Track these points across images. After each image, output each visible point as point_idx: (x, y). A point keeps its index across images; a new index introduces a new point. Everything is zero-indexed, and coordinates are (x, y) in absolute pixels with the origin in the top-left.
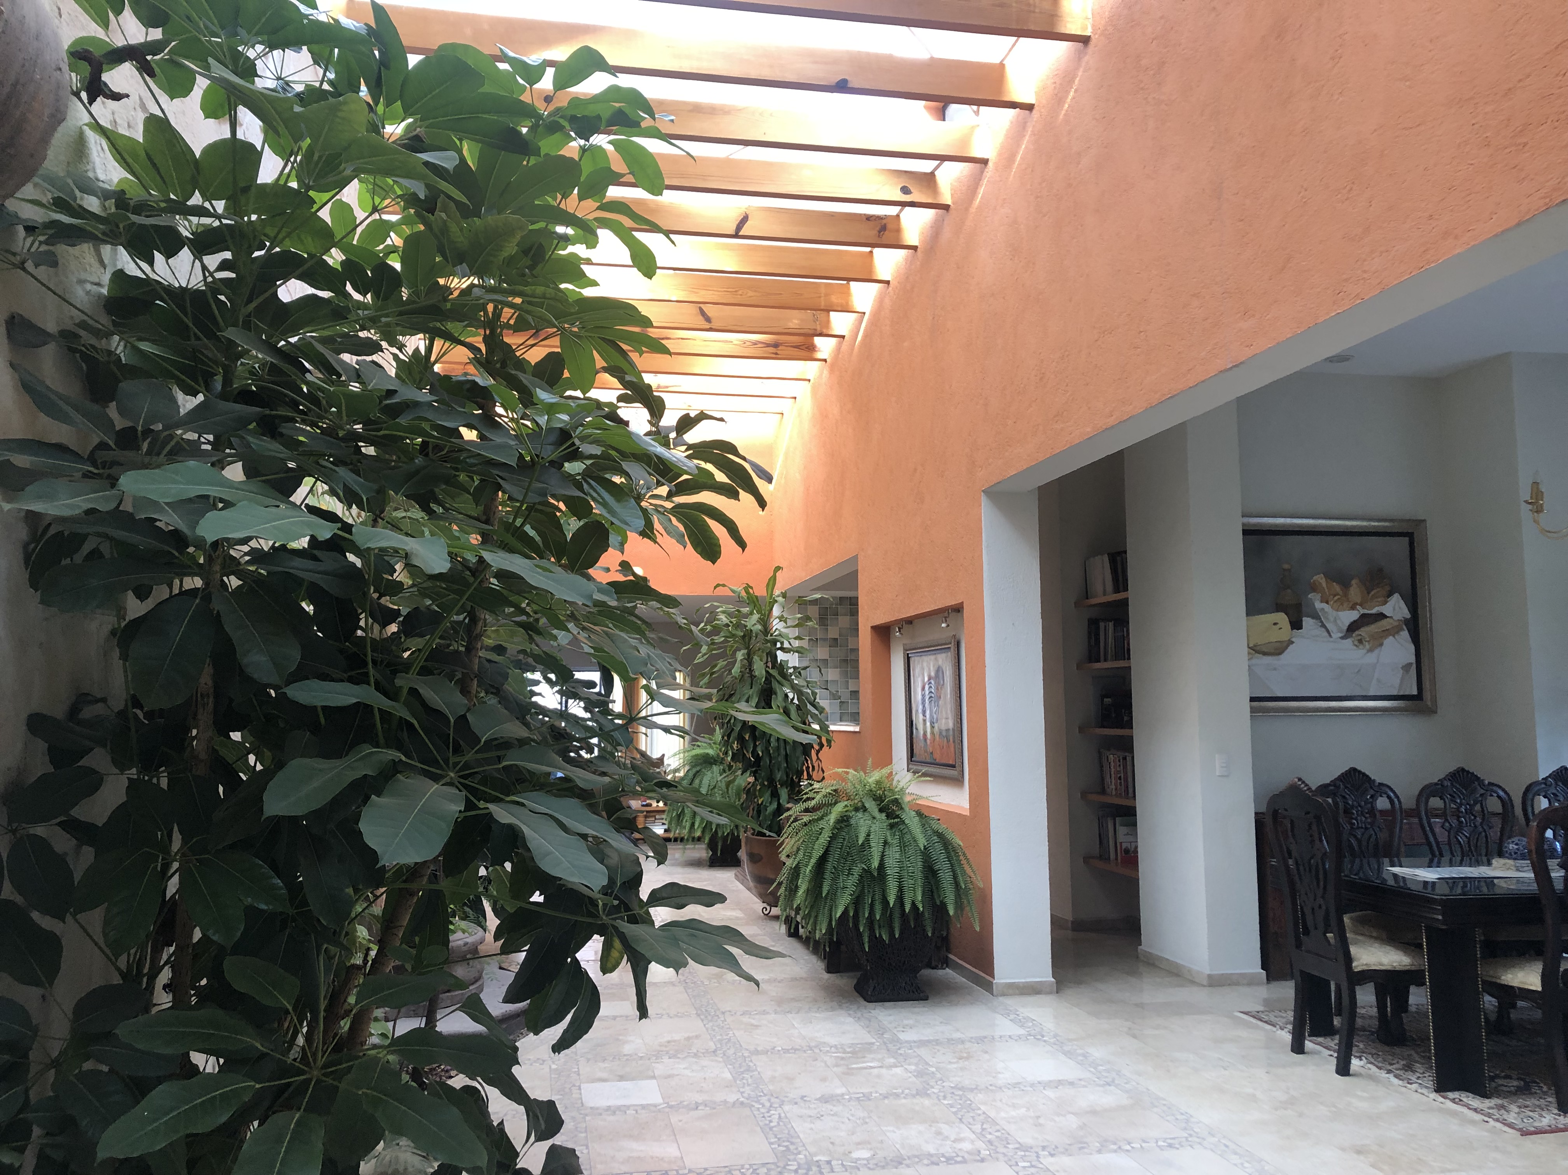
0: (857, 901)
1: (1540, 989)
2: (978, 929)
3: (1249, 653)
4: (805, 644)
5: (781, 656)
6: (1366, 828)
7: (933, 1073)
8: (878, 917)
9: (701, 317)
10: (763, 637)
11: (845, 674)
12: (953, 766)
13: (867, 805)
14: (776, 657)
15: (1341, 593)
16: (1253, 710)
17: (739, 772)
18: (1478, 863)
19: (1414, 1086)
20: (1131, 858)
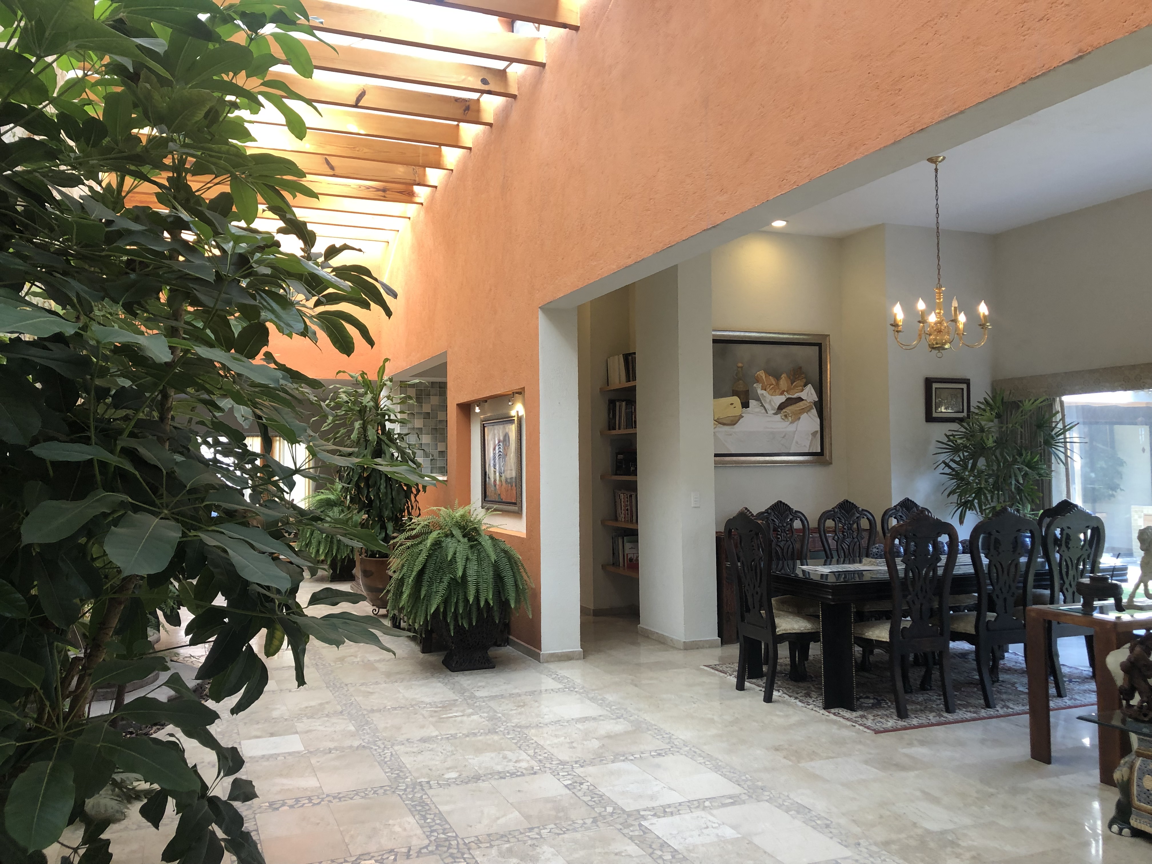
0: (446, 601)
1: (888, 640)
2: (531, 617)
3: (714, 424)
4: (405, 416)
5: (388, 425)
6: (787, 541)
7: (500, 717)
8: (461, 612)
9: (327, 166)
10: (375, 411)
11: (435, 439)
12: (515, 504)
13: (454, 532)
14: (385, 426)
15: (774, 383)
16: (716, 463)
17: (356, 511)
18: (854, 562)
19: (811, 707)
20: (634, 565)
